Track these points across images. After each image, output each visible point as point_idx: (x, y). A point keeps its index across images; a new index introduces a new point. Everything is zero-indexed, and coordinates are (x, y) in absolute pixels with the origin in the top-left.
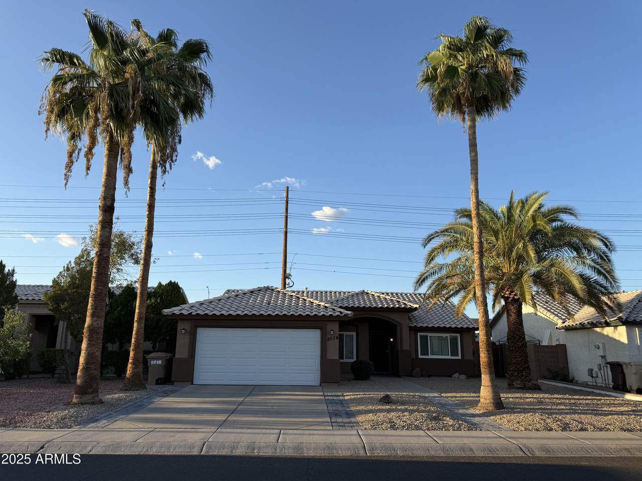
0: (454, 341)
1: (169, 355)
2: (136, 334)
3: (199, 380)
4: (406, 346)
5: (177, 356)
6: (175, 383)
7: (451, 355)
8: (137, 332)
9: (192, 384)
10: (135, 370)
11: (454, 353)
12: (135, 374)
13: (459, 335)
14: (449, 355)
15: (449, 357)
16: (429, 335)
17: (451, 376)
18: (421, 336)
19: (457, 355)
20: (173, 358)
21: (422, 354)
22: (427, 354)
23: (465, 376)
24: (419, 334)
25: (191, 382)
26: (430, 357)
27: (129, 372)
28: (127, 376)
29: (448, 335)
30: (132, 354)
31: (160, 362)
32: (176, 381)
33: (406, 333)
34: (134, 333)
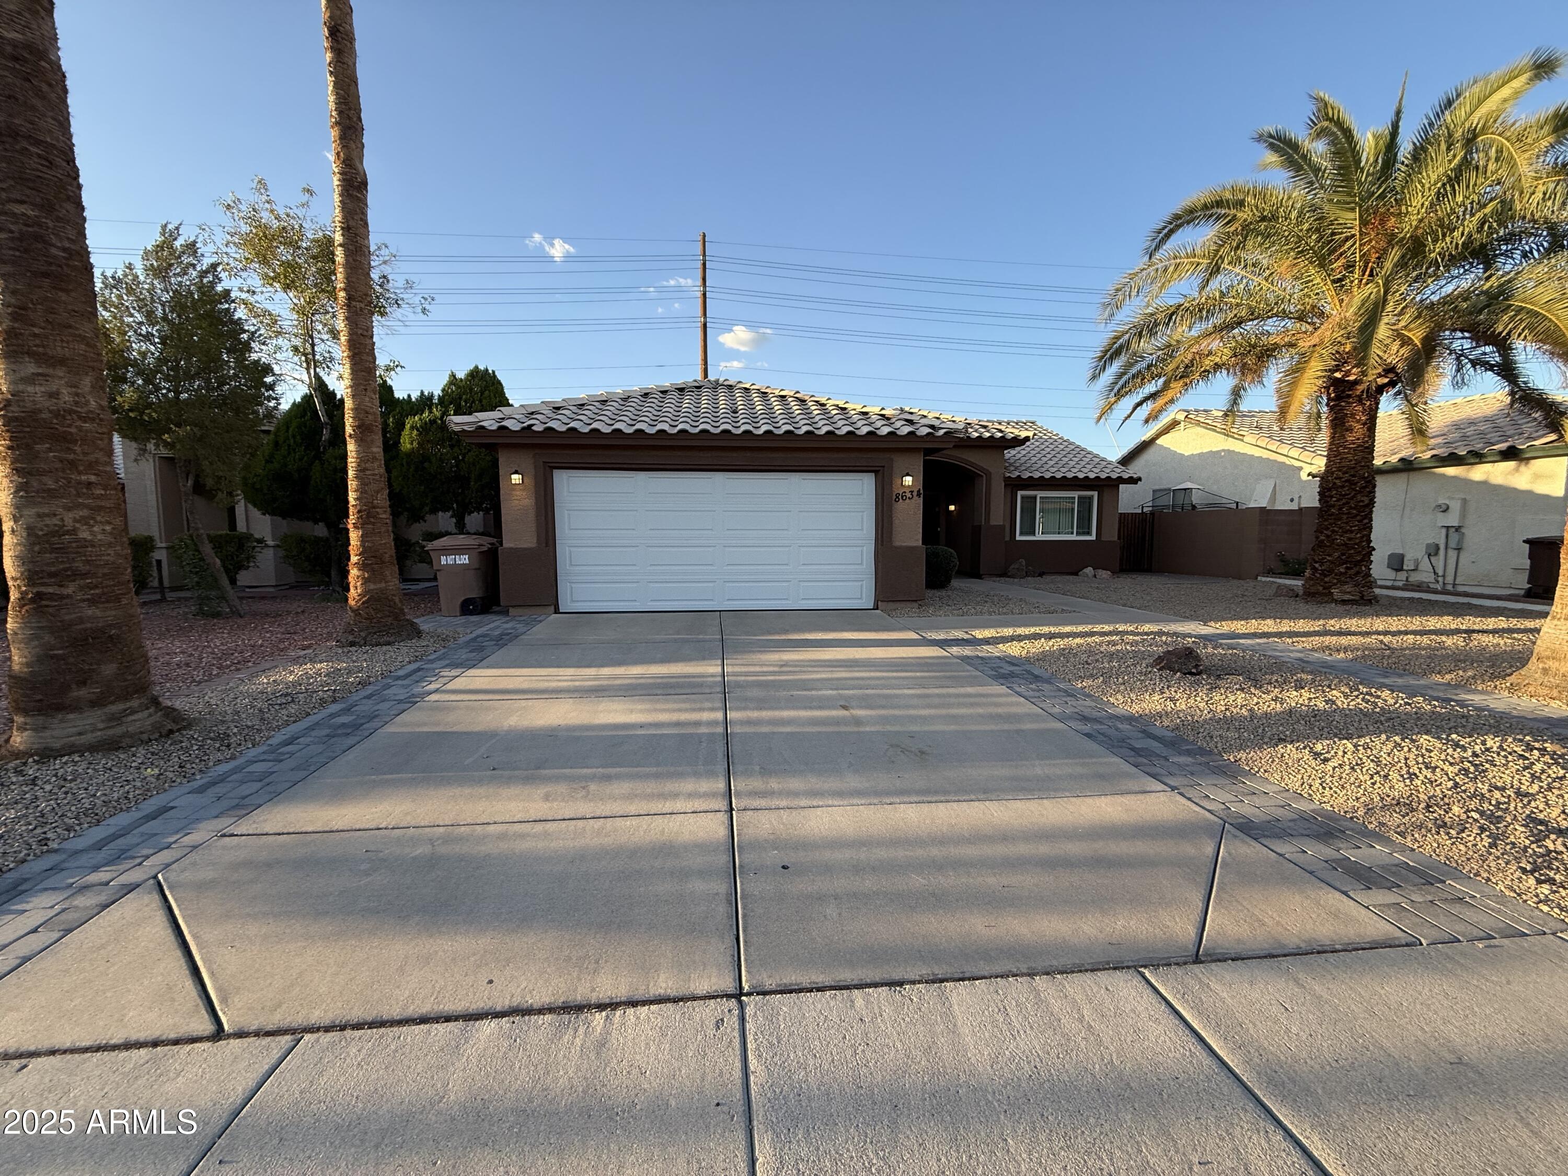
0: (1085, 503)
1: (486, 541)
2: (357, 477)
3: (573, 601)
4: (997, 518)
5: (507, 544)
6: (511, 610)
7: (1078, 534)
8: (361, 471)
9: (557, 611)
10: (372, 586)
11: (1084, 528)
12: (372, 600)
13: (1095, 494)
14: (1072, 533)
15: (1074, 537)
16: (1040, 494)
17: (1076, 574)
18: (1023, 497)
19: (1089, 533)
20: (497, 548)
21: (1021, 534)
22: (1034, 534)
23: (1109, 573)
24: (1020, 493)
25: (553, 607)
26: (1039, 537)
27: (354, 594)
28: (352, 602)
29: (1076, 494)
30: (354, 537)
31: (464, 559)
32: (513, 607)
33: (999, 491)
34: (351, 473)
